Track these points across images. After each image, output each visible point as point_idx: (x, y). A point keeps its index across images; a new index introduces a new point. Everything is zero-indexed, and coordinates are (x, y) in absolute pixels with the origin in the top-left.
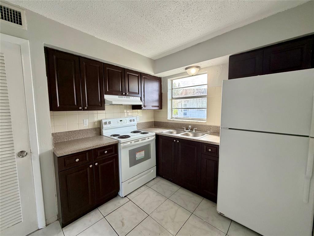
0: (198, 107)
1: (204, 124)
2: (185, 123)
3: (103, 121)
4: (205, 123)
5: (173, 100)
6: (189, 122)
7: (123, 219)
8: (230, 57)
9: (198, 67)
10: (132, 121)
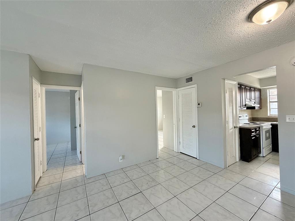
5: (271, 103)
10: (246, 116)
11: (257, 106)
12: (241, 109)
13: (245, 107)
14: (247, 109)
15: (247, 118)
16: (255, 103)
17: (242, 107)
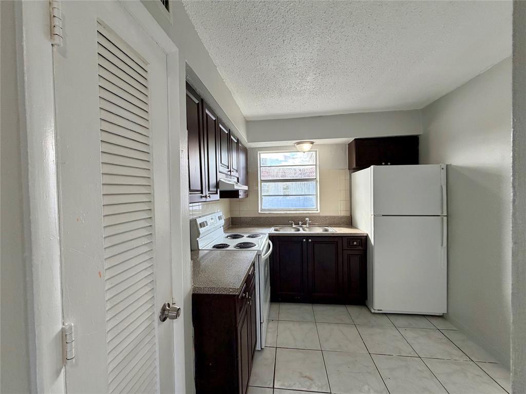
0: (303, 194)
1: (318, 215)
2: (290, 215)
3: (199, 221)
4: (318, 213)
5: (262, 183)
6: (296, 213)
7: (301, 373)
8: (355, 139)
9: (312, 143)
10: (220, 218)
11: (242, 188)
12: (204, 199)
13: (217, 193)
14: (221, 197)
15: (222, 222)
16: (238, 181)
17: (206, 192)
